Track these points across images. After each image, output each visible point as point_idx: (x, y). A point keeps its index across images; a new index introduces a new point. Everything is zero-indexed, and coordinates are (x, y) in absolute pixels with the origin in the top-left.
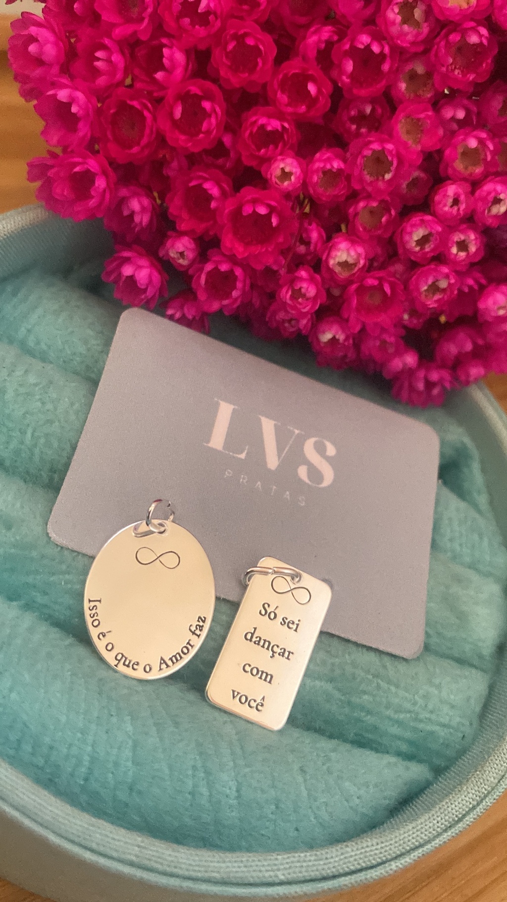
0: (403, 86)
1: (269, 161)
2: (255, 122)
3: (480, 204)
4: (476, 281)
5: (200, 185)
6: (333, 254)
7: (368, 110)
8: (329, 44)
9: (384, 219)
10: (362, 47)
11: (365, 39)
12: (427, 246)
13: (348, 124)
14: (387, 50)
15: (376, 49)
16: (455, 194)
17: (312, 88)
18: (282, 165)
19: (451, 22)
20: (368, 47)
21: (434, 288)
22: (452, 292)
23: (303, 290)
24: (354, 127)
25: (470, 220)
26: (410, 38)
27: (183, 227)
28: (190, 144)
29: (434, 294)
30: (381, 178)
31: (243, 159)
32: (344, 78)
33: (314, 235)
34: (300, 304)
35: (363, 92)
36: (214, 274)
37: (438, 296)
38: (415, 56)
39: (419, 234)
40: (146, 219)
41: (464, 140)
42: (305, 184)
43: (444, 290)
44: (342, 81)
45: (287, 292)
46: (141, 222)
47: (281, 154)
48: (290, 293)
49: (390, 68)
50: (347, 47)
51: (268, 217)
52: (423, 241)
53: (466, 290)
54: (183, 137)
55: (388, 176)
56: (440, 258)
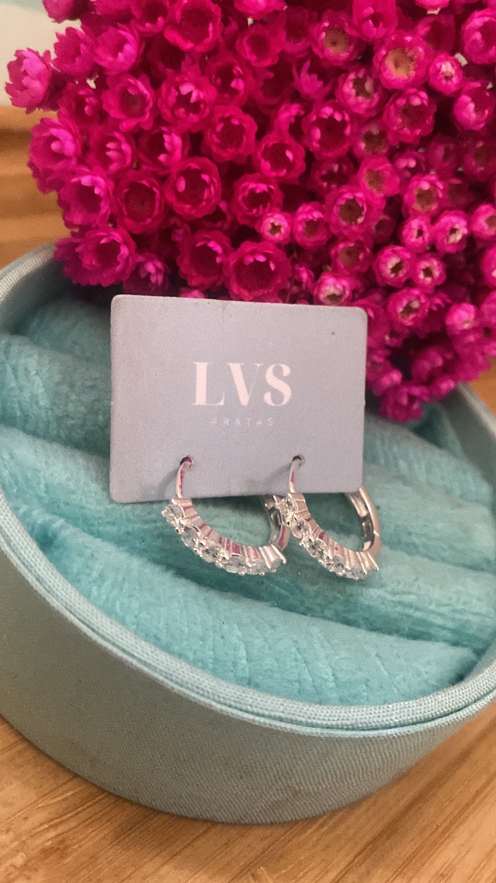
0: (363, 145)
1: (260, 218)
2: (247, 187)
3: (440, 233)
4: (443, 300)
5: (206, 245)
6: (322, 289)
7: (336, 168)
8: (299, 118)
9: (361, 257)
10: (326, 117)
11: (328, 111)
12: (400, 272)
13: (320, 182)
14: (347, 117)
15: (338, 117)
17: (289, 155)
18: (272, 221)
19: (397, 90)
20: (331, 117)
21: (408, 309)
24: (325, 184)
25: (433, 249)
26: (364, 106)
27: (194, 283)
28: (194, 212)
29: (408, 315)
30: (353, 223)
31: (239, 219)
32: (315, 144)
33: (305, 276)
35: (330, 154)
37: (412, 316)
38: (370, 121)
39: (392, 262)
40: (160, 279)
41: (418, 184)
42: (292, 234)
43: (416, 310)
44: (313, 147)
47: (269, 212)
49: (352, 131)
50: (315, 118)
51: (266, 264)
52: (396, 269)
53: (435, 308)
54: (188, 206)
55: (361, 220)
56: (410, 283)
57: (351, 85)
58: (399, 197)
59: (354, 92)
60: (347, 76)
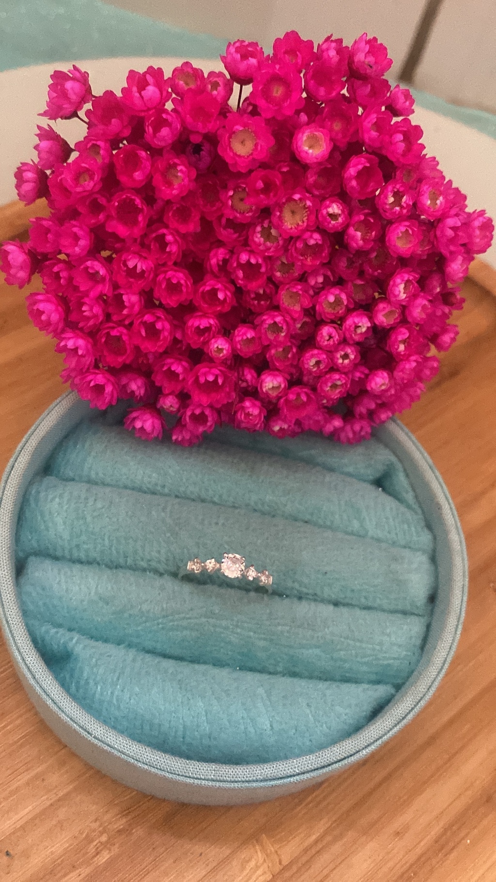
0: (279, 274)
1: (207, 343)
2: (193, 325)
3: (347, 333)
4: (362, 373)
5: (169, 369)
6: (264, 385)
7: (261, 292)
8: (225, 261)
9: (290, 356)
10: (243, 262)
12: (321, 365)
13: (252, 302)
14: (260, 261)
15: (253, 261)
16: (328, 334)
17: (221, 296)
20: (248, 262)
21: (334, 386)
22: (346, 386)
23: (251, 413)
24: (256, 302)
25: (344, 341)
27: (167, 392)
28: (155, 348)
29: (335, 390)
32: (240, 281)
33: (249, 377)
34: (251, 420)
35: (254, 285)
36: (193, 414)
37: (338, 391)
38: (280, 256)
39: (313, 362)
40: (142, 392)
41: (326, 297)
42: (234, 349)
43: (341, 386)
44: (239, 283)
45: (241, 415)
46: (140, 394)
47: (213, 338)
48: (243, 415)
49: (266, 268)
50: (235, 265)
51: (216, 380)
52: (318, 363)
53: (357, 379)
55: (283, 334)
56: (333, 368)
57: (259, 236)
58: (314, 308)
59: (262, 239)
60: (255, 229)
